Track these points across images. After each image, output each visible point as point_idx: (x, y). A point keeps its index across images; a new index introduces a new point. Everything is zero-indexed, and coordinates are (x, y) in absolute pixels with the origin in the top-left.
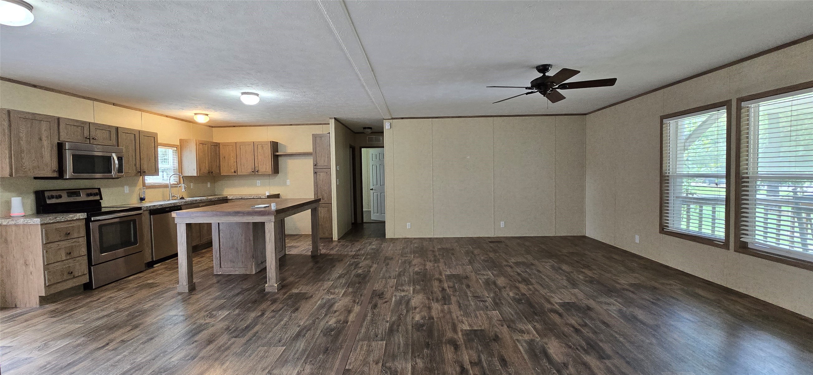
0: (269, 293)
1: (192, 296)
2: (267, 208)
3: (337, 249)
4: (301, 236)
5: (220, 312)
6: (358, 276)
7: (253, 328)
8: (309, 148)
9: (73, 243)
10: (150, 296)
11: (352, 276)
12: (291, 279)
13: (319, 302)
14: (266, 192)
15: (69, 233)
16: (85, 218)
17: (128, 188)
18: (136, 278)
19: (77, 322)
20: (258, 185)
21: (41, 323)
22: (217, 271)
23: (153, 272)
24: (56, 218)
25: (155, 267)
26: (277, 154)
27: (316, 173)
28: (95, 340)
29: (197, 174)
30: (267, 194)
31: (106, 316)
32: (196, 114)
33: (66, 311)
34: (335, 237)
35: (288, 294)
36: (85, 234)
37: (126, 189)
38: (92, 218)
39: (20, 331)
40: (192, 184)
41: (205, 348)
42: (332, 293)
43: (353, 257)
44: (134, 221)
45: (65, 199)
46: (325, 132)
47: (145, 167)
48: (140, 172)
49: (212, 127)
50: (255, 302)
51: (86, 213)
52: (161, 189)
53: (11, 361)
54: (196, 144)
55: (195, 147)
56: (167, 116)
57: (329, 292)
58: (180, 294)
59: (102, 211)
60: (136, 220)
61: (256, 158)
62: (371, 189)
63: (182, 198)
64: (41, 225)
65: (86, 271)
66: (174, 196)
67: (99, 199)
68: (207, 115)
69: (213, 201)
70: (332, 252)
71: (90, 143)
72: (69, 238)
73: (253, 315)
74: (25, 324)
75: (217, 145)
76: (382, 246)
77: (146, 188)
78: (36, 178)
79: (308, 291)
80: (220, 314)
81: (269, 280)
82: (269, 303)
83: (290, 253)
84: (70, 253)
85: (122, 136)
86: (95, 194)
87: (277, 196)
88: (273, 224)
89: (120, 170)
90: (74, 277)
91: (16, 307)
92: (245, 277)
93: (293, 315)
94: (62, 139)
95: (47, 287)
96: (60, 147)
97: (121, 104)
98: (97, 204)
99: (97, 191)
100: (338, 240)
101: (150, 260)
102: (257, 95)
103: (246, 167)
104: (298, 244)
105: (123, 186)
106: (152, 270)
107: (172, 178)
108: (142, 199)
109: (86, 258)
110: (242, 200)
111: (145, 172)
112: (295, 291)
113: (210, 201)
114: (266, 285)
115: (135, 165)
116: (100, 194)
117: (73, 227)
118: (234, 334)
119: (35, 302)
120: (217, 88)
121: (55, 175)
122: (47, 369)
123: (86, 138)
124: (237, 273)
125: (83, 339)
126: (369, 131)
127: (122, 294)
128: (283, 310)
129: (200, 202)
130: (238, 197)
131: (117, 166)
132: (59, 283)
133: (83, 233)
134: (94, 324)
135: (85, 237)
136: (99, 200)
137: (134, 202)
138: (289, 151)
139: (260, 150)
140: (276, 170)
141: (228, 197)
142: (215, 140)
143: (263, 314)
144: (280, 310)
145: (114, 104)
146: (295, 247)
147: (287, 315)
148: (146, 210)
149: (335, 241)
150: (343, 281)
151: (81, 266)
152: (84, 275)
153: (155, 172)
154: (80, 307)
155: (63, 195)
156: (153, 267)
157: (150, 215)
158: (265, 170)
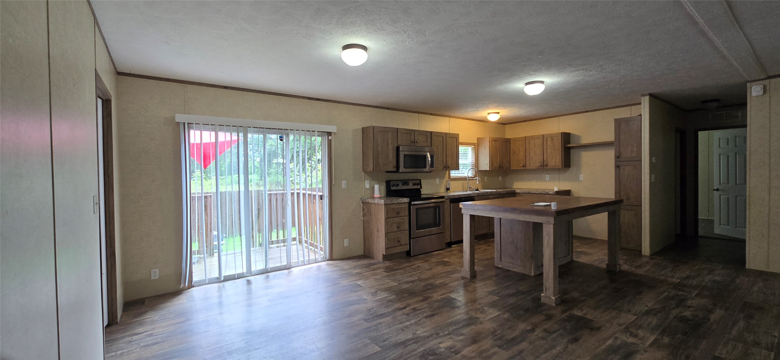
0: (545, 304)
1: (472, 283)
2: (548, 207)
3: (648, 268)
4: (596, 240)
5: (491, 310)
6: (684, 320)
7: (519, 343)
8: (611, 137)
9: (401, 219)
10: (442, 273)
11: (671, 317)
12: (575, 294)
13: (610, 342)
14: (555, 187)
15: (399, 213)
16: (409, 202)
17: (438, 180)
18: (438, 254)
19: (394, 280)
20: (546, 180)
21: (379, 274)
22: (497, 263)
23: (450, 251)
24: (392, 201)
25: (452, 247)
26: (569, 145)
27: (618, 166)
28: (399, 300)
29: (490, 169)
30: (556, 189)
31: (412, 281)
32: (489, 114)
33: (393, 270)
34: (646, 249)
35: (567, 313)
36: (408, 214)
37: (437, 181)
38: (412, 202)
39: (369, 277)
40: (486, 178)
41: (469, 346)
42: (632, 335)
43: (676, 286)
44: (439, 207)
45: (401, 187)
46: (634, 115)
47: (449, 163)
48: (446, 167)
49: (505, 124)
50: (527, 310)
51: (409, 199)
52: (462, 181)
53: (359, 298)
54: (490, 141)
55: (489, 143)
56: (468, 119)
57: (627, 330)
58: (463, 278)
59: (422, 197)
60: (440, 206)
61: (545, 151)
62: (714, 190)
63: (477, 190)
64: (385, 205)
65: (408, 242)
66: (470, 188)
67: (420, 187)
68: (498, 113)
69: (502, 194)
70: (640, 271)
71: (414, 146)
72: (399, 216)
73: (522, 326)
74: (372, 272)
75: (508, 141)
76: (738, 281)
77: (451, 180)
78: (387, 172)
79: (595, 318)
80: (491, 311)
81: (546, 289)
82: (542, 317)
83: (580, 260)
84: (399, 227)
85: (434, 138)
86: (418, 184)
87: (568, 193)
88: (552, 226)
89: (432, 165)
90: (401, 245)
91: (373, 258)
92: (523, 277)
93: (570, 346)
94: (399, 144)
95: (387, 249)
96: (398, 148)
97: (435, 113)
98: (419, 191)
99: (418, 182)
100: (650, 255)
101: (449, 241)
102: (542, 82)
103: (535, 161)
104: (591, 251)
105: (435, 178)
106: (450, 249)
107: (470, 172)
108: (448, 189)
109: (408, 231)
110: (529, 194)
111: (449, 167)
112: (577, 312)
113: (499, 194)
114: (542, 295)
115: (443, 161)
116: (420, 184)
117: (401, 207)
118: (498, 343)
119: (380, 258)
120: (501, 84)
121: (395, 170)
122: (370, 313)
123: (412, 142)
124: (515, 270)
125: (394, 296)
126: (715, 105)
127: (426, 266)
128: (558, 333)
129: (490, 194)
130: (525, 191)
131: (430, 162)
132: (392, 247)
133: (407, 213)
134: (404, 286)
135: (408, 216)
136: (420, 189)
137: (442, 192)
138: (585, 141)
139: (549, 142)
140: (567, 163)
141: (516, 190)
142: (508, 136)
143: (533, 330)
144: (554, 332)
145: (431, 114)
146: (586, 254)
147: (562, 342)
148: (448, 199)
149: (645, 256)
150: (654, 321)
151: (405, 239)
152: (406, 244)
153: (457, 168)
154: (400, 269)
155: (399, 184)
156: (451, 247)
157: (451, 203)
158: (554, 164)
